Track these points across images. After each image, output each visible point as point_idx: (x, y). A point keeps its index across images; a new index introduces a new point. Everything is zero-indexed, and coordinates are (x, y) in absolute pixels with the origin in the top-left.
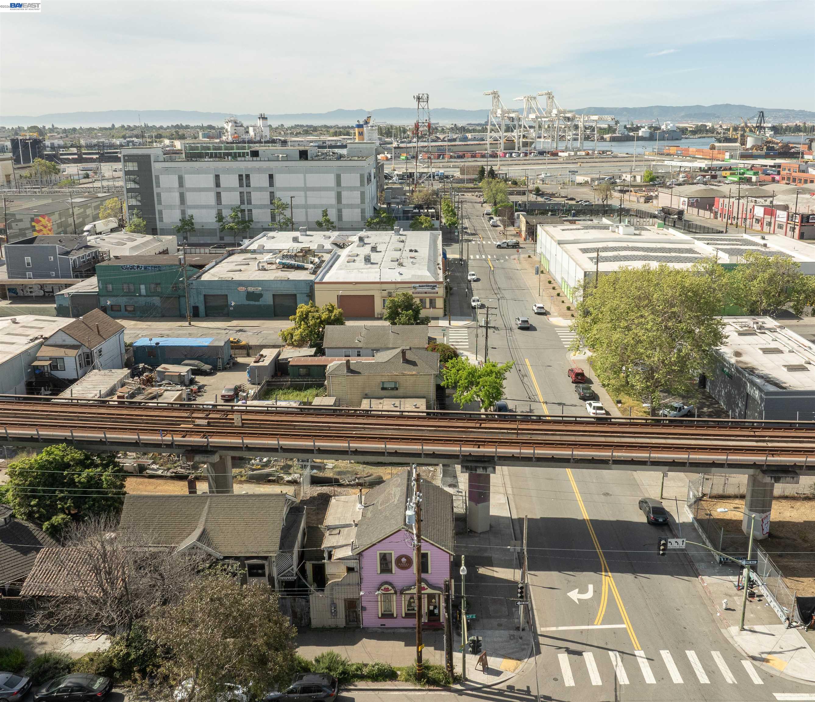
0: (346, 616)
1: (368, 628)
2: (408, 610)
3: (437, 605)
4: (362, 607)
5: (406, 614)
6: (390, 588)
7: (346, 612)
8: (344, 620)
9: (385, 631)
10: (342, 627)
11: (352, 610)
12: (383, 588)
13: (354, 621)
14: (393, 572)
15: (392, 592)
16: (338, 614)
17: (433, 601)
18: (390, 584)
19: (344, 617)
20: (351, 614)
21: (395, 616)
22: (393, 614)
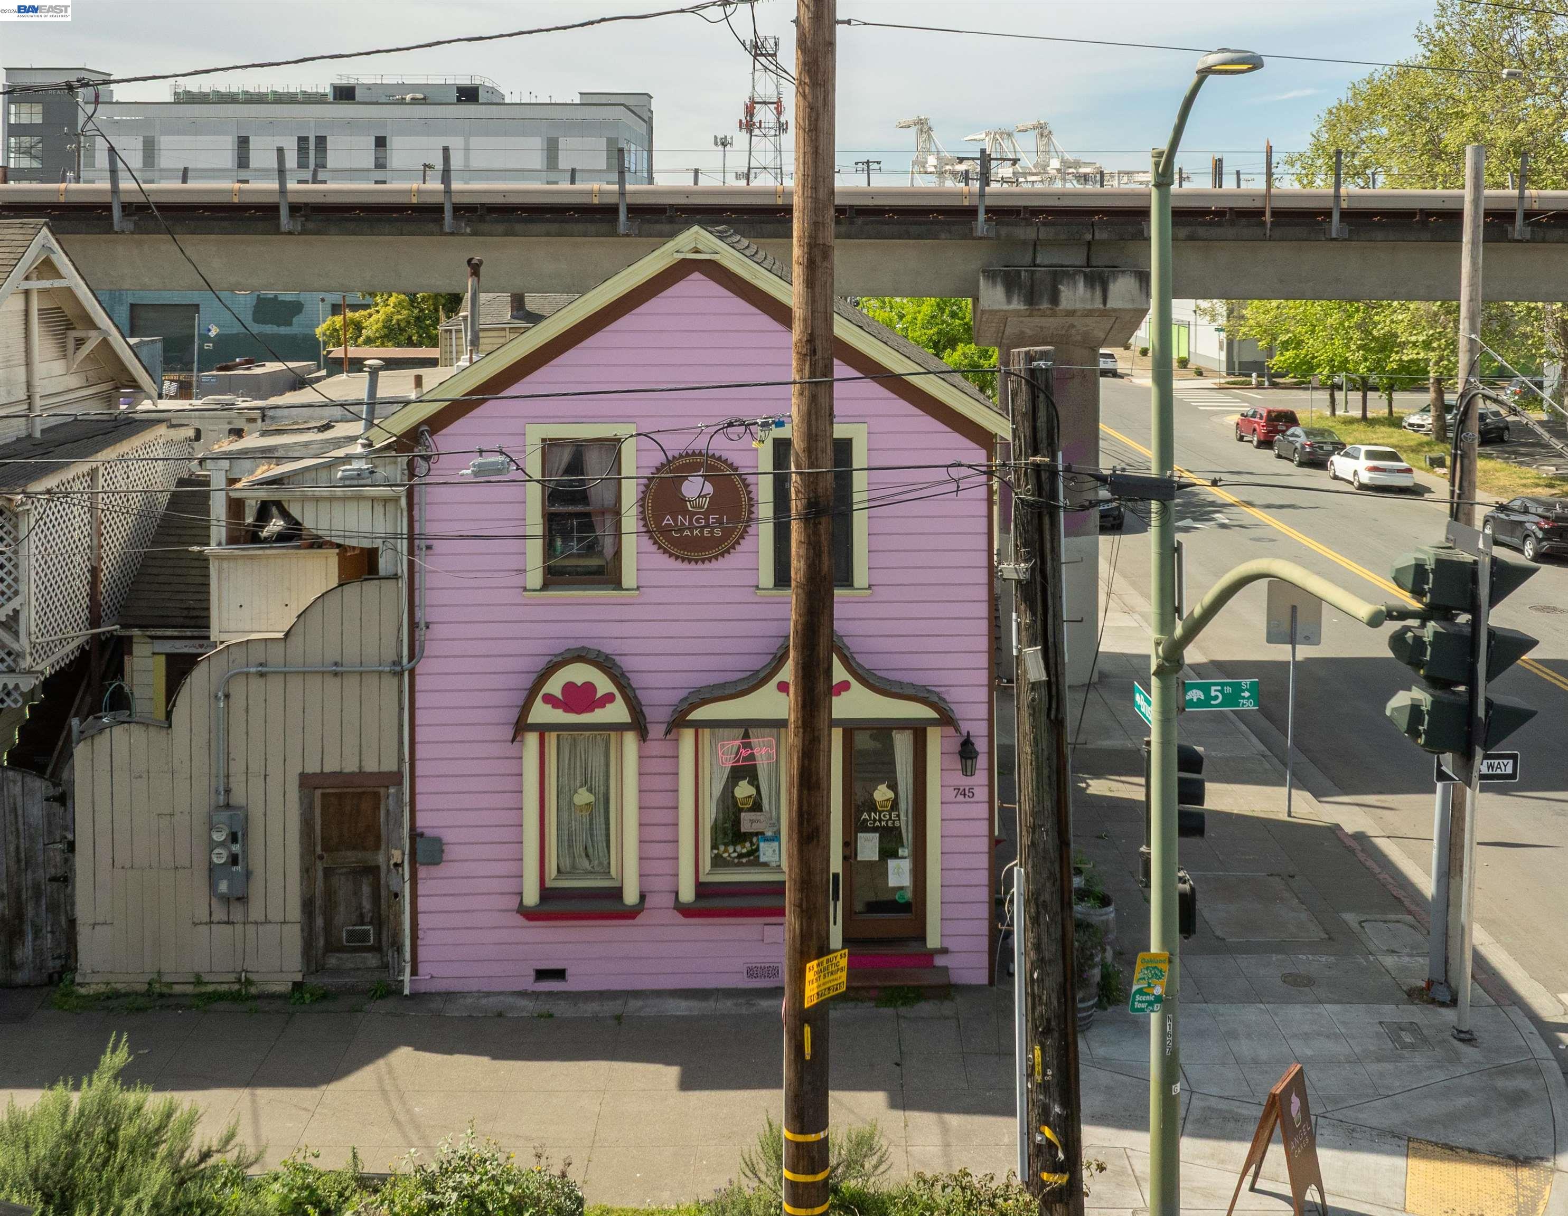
0: (308, 905)
1: (449, 996)
2: (718, 862)
3: (905, 822)
4: (415, 836)
5: (702, 889)
6: (604, 685)
7: (307, 871)
8: (293, 936)
9: (562, 1009)
10: (282, 986)
11: (351, 857)
12: (554, 686)
13: (357, 944)
14: (629, 577)
15: (617, 712)
16: (256, 889)
17: (882, 793)
18: (605, 663)
19: (295, 912)
20: (344, 888)
21: (631, 897)
22: (617, 893)
